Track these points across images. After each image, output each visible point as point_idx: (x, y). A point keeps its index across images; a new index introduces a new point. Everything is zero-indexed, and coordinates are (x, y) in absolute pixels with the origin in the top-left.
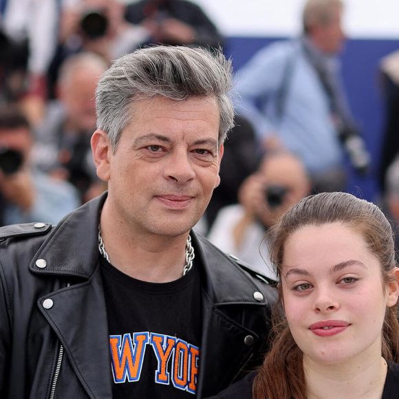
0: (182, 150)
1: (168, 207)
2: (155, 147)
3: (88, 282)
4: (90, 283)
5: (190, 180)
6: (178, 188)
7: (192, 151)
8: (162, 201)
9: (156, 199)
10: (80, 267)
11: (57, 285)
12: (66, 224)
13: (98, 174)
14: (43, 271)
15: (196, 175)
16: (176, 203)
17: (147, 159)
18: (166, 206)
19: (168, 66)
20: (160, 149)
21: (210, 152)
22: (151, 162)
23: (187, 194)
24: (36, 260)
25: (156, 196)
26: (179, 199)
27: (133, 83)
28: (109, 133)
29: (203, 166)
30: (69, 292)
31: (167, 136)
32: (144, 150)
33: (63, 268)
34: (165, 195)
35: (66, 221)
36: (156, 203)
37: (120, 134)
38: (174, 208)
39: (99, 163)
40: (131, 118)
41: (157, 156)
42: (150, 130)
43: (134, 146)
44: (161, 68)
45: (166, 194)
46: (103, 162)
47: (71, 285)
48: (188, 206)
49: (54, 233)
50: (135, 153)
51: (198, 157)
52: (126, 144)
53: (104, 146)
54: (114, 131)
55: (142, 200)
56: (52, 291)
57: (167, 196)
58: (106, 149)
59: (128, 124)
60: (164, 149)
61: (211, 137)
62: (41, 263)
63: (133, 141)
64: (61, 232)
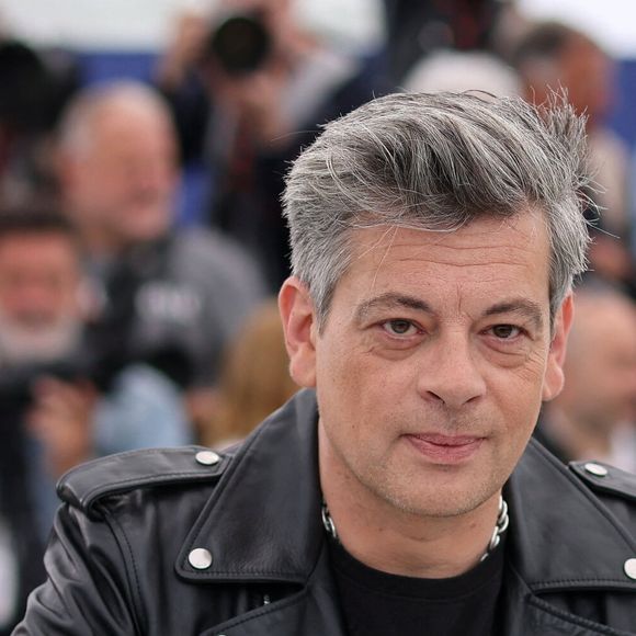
0: (456, 333)
1: (428, 459)
2: (401, 324)
3: (303, 592)
4: (309, 593)
5: (474, 399)
6: (448, 417)
7: (483, 332)
8: (417, 446)
9: (404, 440)
10: (285, 560)
11: (242, 601)
12: (250, 460)
13: (292, 374)
14: (205, 576)
15: (490, 387)
16: (446, 449)
17: (385, 352)
18: (423, 456)
19: (421, 157)
20: (412, 330)
21: (523, 331)
22: (394, 359)
23: (466, 433)
24: (189, 551)
25: (406, 435)
26: (451, 443)
27: (344, 190)
28: (312, 288)
29: (506, 367)
30: (267, 619)
31: (423, 299)
32: (376, 331)
33: (248, 566)
34: (424, 435)
35: (248, 454)
36: (406, 450)
37: (330, 292)
38: (440, 461)
39: (295, 349)
40: (350, 261)
41: (405, 345)
42: (386, 286)
43: (357, 322)
44: (405, 160)
45: (424, 431)
46: (302, 347)
47: (271, 601)
48: (472, 457)
49: (224, 486)
50: (358, 338)
51: (495, 345)
52: (341, 316)
53: (304, 312)
54: (319, 285)
55: (376, 443)
56: (233, 614)
57: (428, 434)
58: (308, 320)
59: (346, 272)
60: (421, 330)
61: (523, 296)
62: (199, 559)
63: (354, 310)
64: (240, 479)
